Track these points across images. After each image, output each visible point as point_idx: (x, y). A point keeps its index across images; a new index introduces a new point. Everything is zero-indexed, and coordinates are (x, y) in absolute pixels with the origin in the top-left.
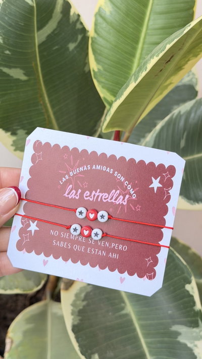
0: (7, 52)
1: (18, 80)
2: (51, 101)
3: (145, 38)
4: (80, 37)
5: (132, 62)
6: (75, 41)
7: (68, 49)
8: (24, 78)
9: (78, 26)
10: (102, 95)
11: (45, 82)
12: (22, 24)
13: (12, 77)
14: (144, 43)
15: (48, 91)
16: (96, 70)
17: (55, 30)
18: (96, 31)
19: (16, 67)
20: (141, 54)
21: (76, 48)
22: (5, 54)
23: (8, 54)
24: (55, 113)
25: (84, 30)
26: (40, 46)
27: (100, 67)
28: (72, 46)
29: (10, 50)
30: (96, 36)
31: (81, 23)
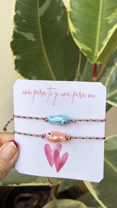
0: (24, 21)
1: (30, 41)
2: (48, 57)
3: (103, 7)
4: (63, 12)
5: (97, 23)
6: (60, 15)
7: (56, 20)
8: (33, 40)
9: (61, 5)
10: (80, 47)
11: (44, 44)
12: (32, 2)
13: (27, 39)
14: (103, 10)
15: (46, 50)
16: (75, 32)
17: (48, 7)
18: (71, 7)
19: (29, 32)
20: (102, 17)
21: (61, 19)
22: (23, 22)
23: (25, 23)
24: (51, 65)
25: (64, 8)
26: (41, 18)
27: (77, 29)
28: (59, 18)
29: (26, 19)
30: (72, 10)
31: (63, 3)
